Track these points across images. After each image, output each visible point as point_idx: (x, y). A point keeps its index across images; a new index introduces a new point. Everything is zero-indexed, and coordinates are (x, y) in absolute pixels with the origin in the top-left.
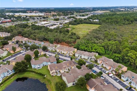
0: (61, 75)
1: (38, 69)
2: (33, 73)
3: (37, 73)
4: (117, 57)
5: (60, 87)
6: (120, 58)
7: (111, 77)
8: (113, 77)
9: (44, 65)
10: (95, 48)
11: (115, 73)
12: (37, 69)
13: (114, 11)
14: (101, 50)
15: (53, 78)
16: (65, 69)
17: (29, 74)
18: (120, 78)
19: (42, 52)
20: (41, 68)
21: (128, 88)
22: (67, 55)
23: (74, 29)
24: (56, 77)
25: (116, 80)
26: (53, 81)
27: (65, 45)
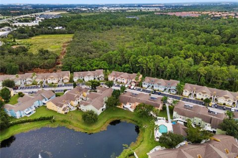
0: (77, 108)
1: (30, 115)
2: (27, 124)
3: (35, 120)
4: (127, 67)
6: (130, 68)
7: (133, 89)
8: (135, 88)
9: (37, 106)
10: (94, 64)
11: (134, 84)
12: (28, 116)
13: (73, 11)
14: (105, 65)
16: (79, 98)
17: (18, 128)
18: (142, 87)
19: (12, 90)
20: (34, 112)
21: (154, 92)
22: (59, 84)
23: (31, 45)
25: (139, 90)
27: (41, 72)
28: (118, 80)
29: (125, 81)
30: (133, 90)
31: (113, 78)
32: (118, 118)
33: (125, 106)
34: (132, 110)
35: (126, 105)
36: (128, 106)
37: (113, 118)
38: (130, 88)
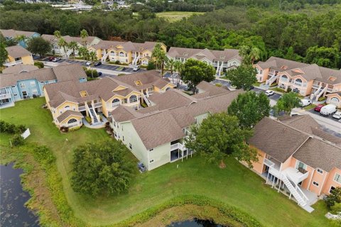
0: (108, 124)
5: (100, 168)
7: (330, 116)
9: (30, 94)
15: (67, 137)
16: (128, 97)
19: (27, 55)
20: (12, 104)
24: (84, 133)
26: (64, 152)
28: (281, 82)
29: (303, 88)
30: (329, 120)
31: (265, 72)
32: (223, 211)
33: (272, 171)
34: (305, 201)
35: (278, 165)
36: (287, 173)
37: (200, 203)
38: (317, 111)
